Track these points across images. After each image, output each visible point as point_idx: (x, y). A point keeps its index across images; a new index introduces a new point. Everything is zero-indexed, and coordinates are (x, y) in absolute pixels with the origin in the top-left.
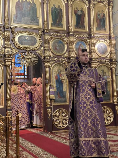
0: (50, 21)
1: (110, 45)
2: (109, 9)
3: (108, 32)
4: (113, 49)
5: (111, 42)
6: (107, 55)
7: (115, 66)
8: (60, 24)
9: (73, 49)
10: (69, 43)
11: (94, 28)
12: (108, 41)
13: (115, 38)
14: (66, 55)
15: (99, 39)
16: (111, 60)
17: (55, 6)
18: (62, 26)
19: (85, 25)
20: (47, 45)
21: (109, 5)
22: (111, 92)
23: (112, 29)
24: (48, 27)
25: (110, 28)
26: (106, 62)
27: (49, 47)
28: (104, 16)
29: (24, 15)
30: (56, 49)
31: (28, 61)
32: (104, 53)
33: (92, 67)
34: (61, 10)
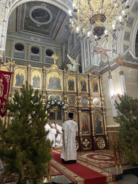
0: (68, 87)
1: (101, 101)
2: (99, 81)
3: (100, 93)
4: (103, 103)
5: (102, 99)
6: (100, 106)
7: (105, 112)
8: (73, 89)
9: (80, 102)
10: (78, 99)
11: (92, 91)
12: (100, 98)
13: (104, 96)
14: (76, 106)
15: (94, 97)
16: (102, 109)
17: (70, 79)
18: (74, 90)
20: (66, 100)
21: (99, 79)
22: (103, 128)
23: (102, 92)
24: (66, 91)
25: (100, 91)
26: (99, 110)
27: (67, 101)
28: (97, 84)
29: (53, 85)
30: (70, 103)
31: (55, 109)
32: (98, 104)
33: (91, 113)
34: (73, 82)
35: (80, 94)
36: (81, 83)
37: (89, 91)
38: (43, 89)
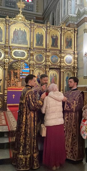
0: (35, 42)
2: (74, 35)
3: (73, 50)
4: (76, 61)
5: (75, 56)
6: (72, 64)
8: (41, 44)
9: (49, 60)
13: (78, 54)
15: (67, 54)
16: (74, 67)
23: (76, 48)
26: (71, 69)
27: (33, 58)
28: (71, 39)
33: (61, 72)
34: (42, 36)
35: (50, 51)
37: (61, 47)
38: (6, 43)
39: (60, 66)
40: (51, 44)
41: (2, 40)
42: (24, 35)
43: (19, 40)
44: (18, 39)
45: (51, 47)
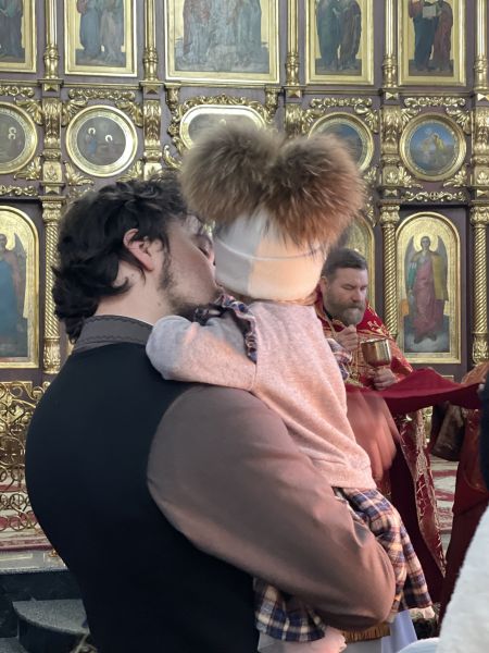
8: (351, 63)
9: (398, 154)
10: (383, 133)
14: (368, 179)
18: (357, 68)
19: (453, 56)
33: (475, 223)
35: (402, 98)
36: (411, 15)
37: (471, 71)
38: (144, 73)
39: (470, 191)
40: (412, 57)
41: (124, 55)
42: (248, 15)
43: (218, 48)
44: (212, 41)
45: (410, 74)
